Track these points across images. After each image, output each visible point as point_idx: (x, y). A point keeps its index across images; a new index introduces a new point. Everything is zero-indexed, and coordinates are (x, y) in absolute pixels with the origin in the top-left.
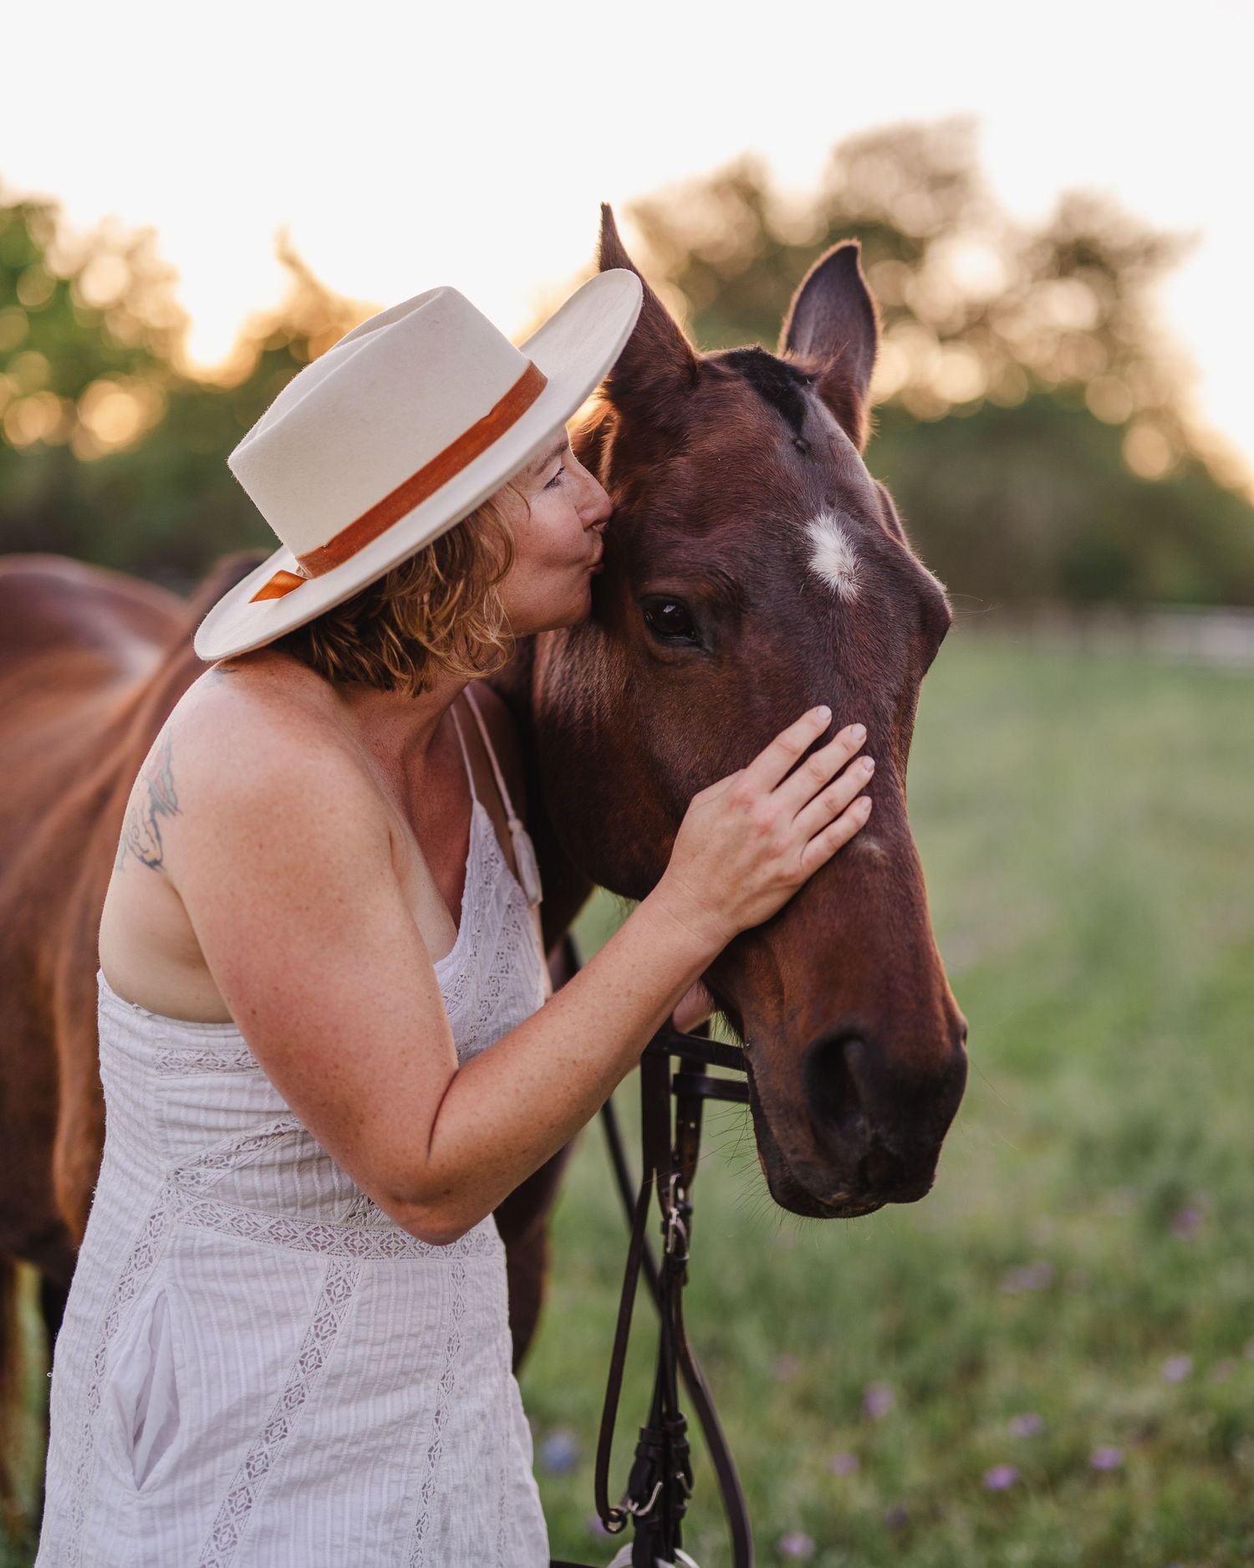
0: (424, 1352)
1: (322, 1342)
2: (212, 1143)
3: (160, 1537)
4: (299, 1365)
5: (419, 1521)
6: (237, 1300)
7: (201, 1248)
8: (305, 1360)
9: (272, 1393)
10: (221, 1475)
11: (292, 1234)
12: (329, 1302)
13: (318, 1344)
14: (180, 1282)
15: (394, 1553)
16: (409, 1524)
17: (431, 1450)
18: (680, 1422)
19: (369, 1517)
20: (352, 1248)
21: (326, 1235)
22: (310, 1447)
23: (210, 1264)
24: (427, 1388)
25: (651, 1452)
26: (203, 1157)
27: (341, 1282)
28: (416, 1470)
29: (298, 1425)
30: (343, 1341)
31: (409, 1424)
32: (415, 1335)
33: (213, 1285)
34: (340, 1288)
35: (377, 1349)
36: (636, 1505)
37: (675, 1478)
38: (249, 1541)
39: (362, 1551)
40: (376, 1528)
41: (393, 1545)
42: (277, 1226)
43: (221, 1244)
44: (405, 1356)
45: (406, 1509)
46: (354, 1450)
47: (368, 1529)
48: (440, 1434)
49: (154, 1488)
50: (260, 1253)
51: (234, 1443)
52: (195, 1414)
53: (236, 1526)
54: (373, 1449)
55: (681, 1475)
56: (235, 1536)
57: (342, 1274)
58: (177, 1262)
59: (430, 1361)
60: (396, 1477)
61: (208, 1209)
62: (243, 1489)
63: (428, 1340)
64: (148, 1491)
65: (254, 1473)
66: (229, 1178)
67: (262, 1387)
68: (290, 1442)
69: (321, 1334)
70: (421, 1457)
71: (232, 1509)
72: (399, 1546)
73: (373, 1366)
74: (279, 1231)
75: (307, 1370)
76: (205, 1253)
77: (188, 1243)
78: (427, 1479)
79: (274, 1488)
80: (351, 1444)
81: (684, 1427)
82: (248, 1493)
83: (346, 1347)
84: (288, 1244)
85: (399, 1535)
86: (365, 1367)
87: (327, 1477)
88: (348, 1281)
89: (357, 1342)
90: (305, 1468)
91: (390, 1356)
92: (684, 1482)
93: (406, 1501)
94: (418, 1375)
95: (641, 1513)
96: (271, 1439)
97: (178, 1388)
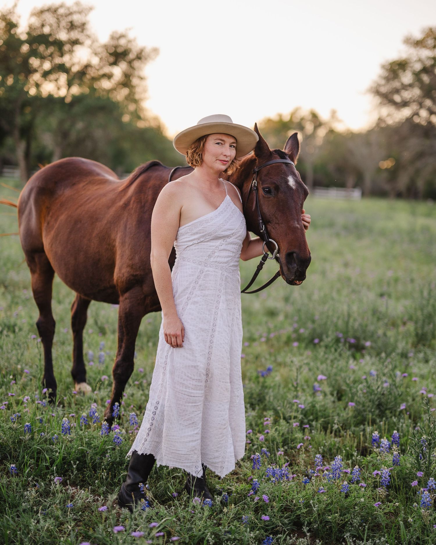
29: (195, 292)
34: (202, 272)
51: (185, 295)
69: (198, 278)
75: (196, 284)
79: (192, 302)
83: (202, 281)
90: (196, 300)
96: (191, 295)
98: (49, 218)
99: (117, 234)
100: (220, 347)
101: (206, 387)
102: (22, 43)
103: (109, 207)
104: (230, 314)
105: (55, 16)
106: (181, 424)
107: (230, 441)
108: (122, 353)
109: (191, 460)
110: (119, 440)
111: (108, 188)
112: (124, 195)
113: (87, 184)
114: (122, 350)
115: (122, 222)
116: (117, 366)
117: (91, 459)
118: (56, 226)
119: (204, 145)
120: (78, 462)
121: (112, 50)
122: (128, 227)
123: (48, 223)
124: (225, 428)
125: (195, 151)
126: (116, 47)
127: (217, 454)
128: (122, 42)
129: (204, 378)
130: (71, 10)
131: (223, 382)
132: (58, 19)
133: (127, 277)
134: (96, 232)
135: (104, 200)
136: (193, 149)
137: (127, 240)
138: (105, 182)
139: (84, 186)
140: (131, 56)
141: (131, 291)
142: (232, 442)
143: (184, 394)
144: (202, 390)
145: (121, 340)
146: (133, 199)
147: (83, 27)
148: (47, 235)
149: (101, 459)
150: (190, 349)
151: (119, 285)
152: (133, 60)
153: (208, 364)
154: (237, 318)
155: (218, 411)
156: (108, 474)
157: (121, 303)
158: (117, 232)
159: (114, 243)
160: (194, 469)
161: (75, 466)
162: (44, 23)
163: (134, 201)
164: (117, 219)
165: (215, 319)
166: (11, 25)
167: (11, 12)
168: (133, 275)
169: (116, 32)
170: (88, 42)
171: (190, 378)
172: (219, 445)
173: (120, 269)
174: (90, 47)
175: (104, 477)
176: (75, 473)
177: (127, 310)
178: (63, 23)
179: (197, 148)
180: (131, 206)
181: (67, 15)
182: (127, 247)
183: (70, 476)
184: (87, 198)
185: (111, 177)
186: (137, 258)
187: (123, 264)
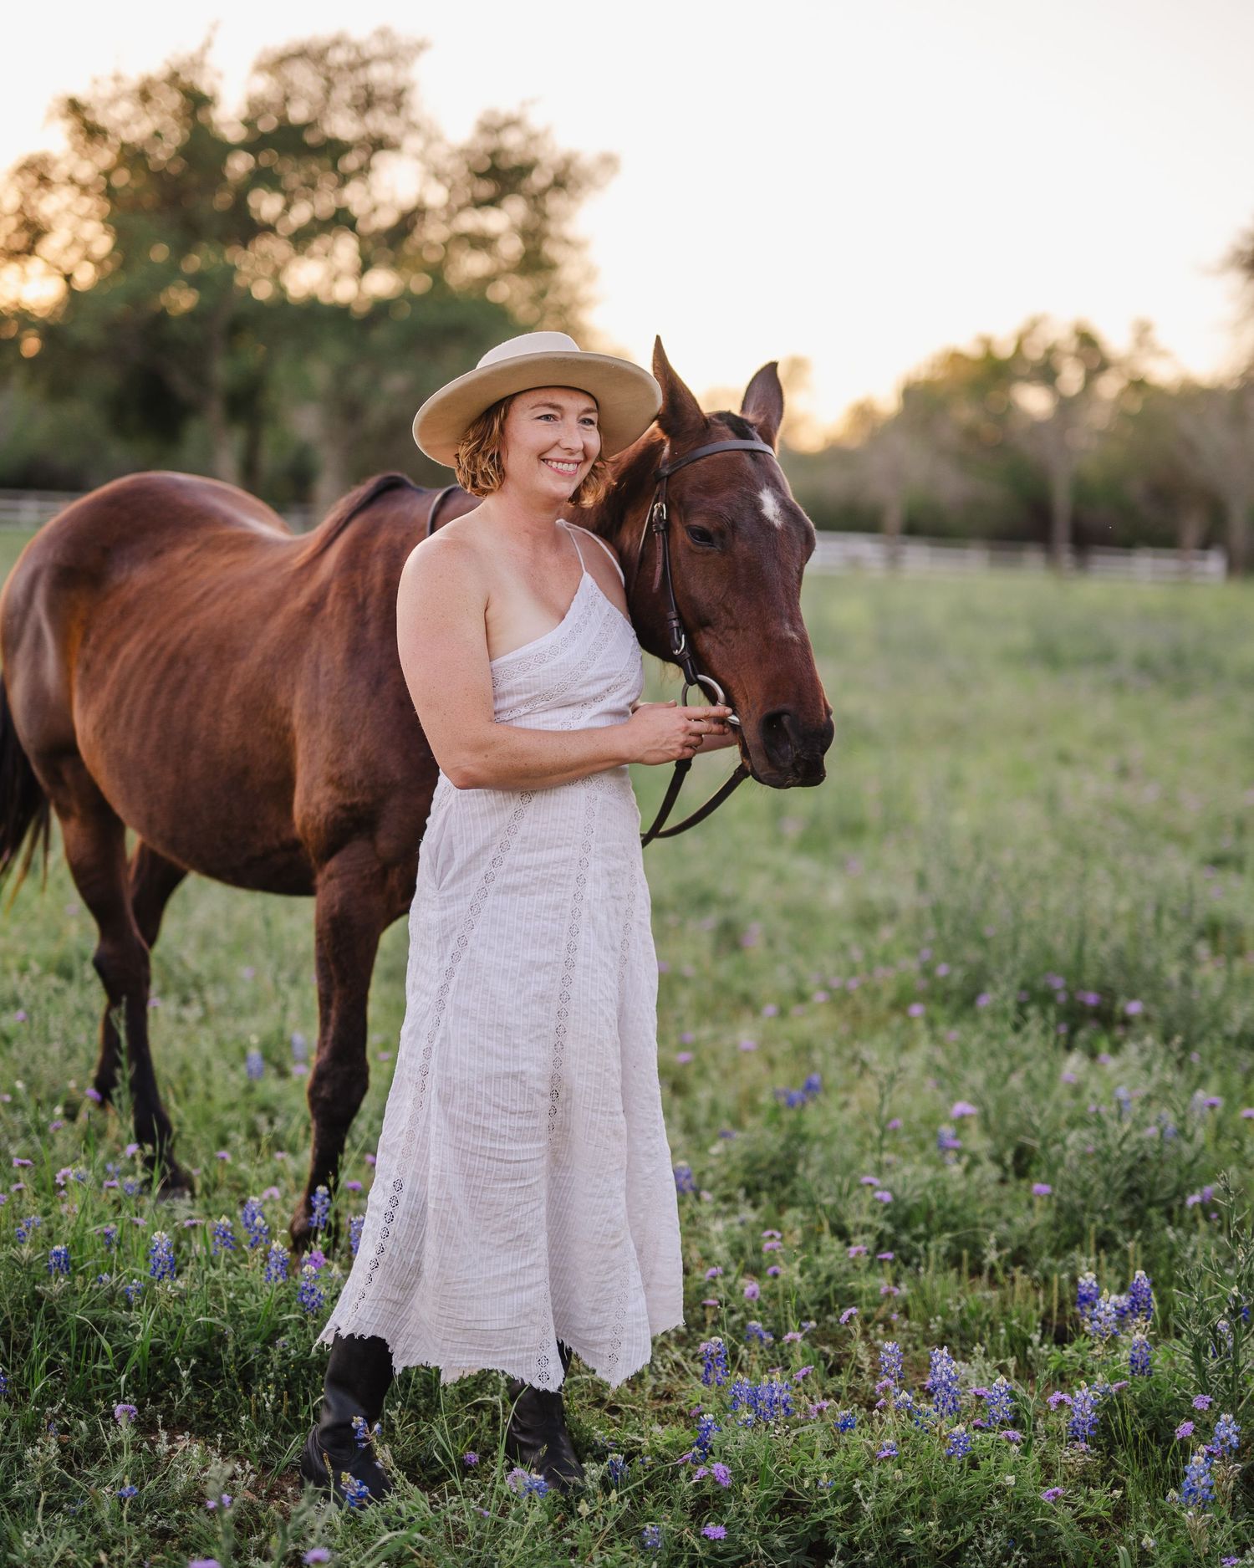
3: (448, 910)
4: (507, 832)
5: (573, 911)
8: (510, 830)
9: (494, 844)
10: (473, 883)
12: (521, 804)
13: (516, 823)
15: (560, 924)
16: (567, 912)
17: (578, 878)
19: (546, 906)
22: (514, 870)
24: (574, 848)
28: (570, 887)
29: (508, 859)
30: (527, 821)
31: (564, 865)
35: (545, 826)
38: (486, 911)
39: (542, 922)
40: (549, 911)
41: (560, 920)
44: (559, 830)
45: (566, 904)
46: (537, 873)
47: (545, 912)
48: (583, 871)
49: (444, 889)
51: (479, 868)
53: (480, 905)
54: (547, 874)
56: (480, 909)
59: (574, 835)
60: (560, 889)
62: (483, 888)
63: (572, 824)
65: (488, 881)
67: (489, 842)
69: (517, 818)
70: (573, 881)
71: (478, 897)
72: (563, 921)
75: (511, 834)
78: (576, 892)
79: (498, 888)
82: (486, 890)
83: (529, 824)
85: (562, 916)
89: (534, 822)
90: (512, 880)
91: (551, 830)
93: (565, 901)
94: (568, 842)
96: (496, 866)
97: (453, 845)
98: (88, 652)
99: (294, 693)
100: (592, 1012)
101: (551, 1128)
102: (227, 149)
103: (266, 617)
104: (617, 912)
105: (322, 69)
106: (483, 1243)
107: (636, 1280)
108: (329, 1038)
109: (522, 1343)
110: (313, 1298)
111: (266, 559)
112: (309, 578)
113: (197, 551)
114: (331, 1030)
115: (306, 656)
116: (320, 1077)
117: (238, 1352)
118: (113, 674)
119: (502, 429)
120: (193, 1361)
121: (486, 164)
122: (323, 669)
123: (87, 668)
124: (615, 1246)
125: (477, 449)
126: (494, 155)
127: (595, 1320)
128: (512, 140)
129: (544, 1103)
130: (367, 55)
131: (603, 1113)
132: (328, 80)
133: (328, 815)
134: (233, 690)
135: (252, 596)
136: (471, 442)
137: (322, 705)
138: (250, 542)
139: (188, 558)
140: (539, 179)
141: (343, 853)
142: (639, 1283)
143: (489, 1158)
144: (539, 1139)
145: (325, 1001)
146: (334, 587)
147: (398, 100)
148: (85, 703)
149: (266, 1352)
150: (498, 1025)
151: (310, 838)
152: (544, 192)
153: (558, 1063)
154: (640, 923)
155: (592, 1195)
156: (279, 1397)
157: (320, 892)
158: (293, 685)
159: (287, 720)
160: (535, 1368)
161: (184, 1373)
162: (288, 91)
163: (337, 594)
164: (292, 648)
165: (573, 932)
166: (196, 102)
167: (197, 63)
168: (343, 807)
169: (493, 113)
170: (413, 143)
171: (504, 1109)
172: (600, 1295)
173: (308, 794)
174: (421, 157)
175: (268, 1405)
176: (185, 1394)
177: (337, 908)
178: (344, 92)
179: (484, 439)
180: (329, 609)
181: (352, 67)
182: (322, 728)
183: (170, 1401)
184: (201, 591)
185: (265, 525)
186: (352, 755)
187: (314, 778)
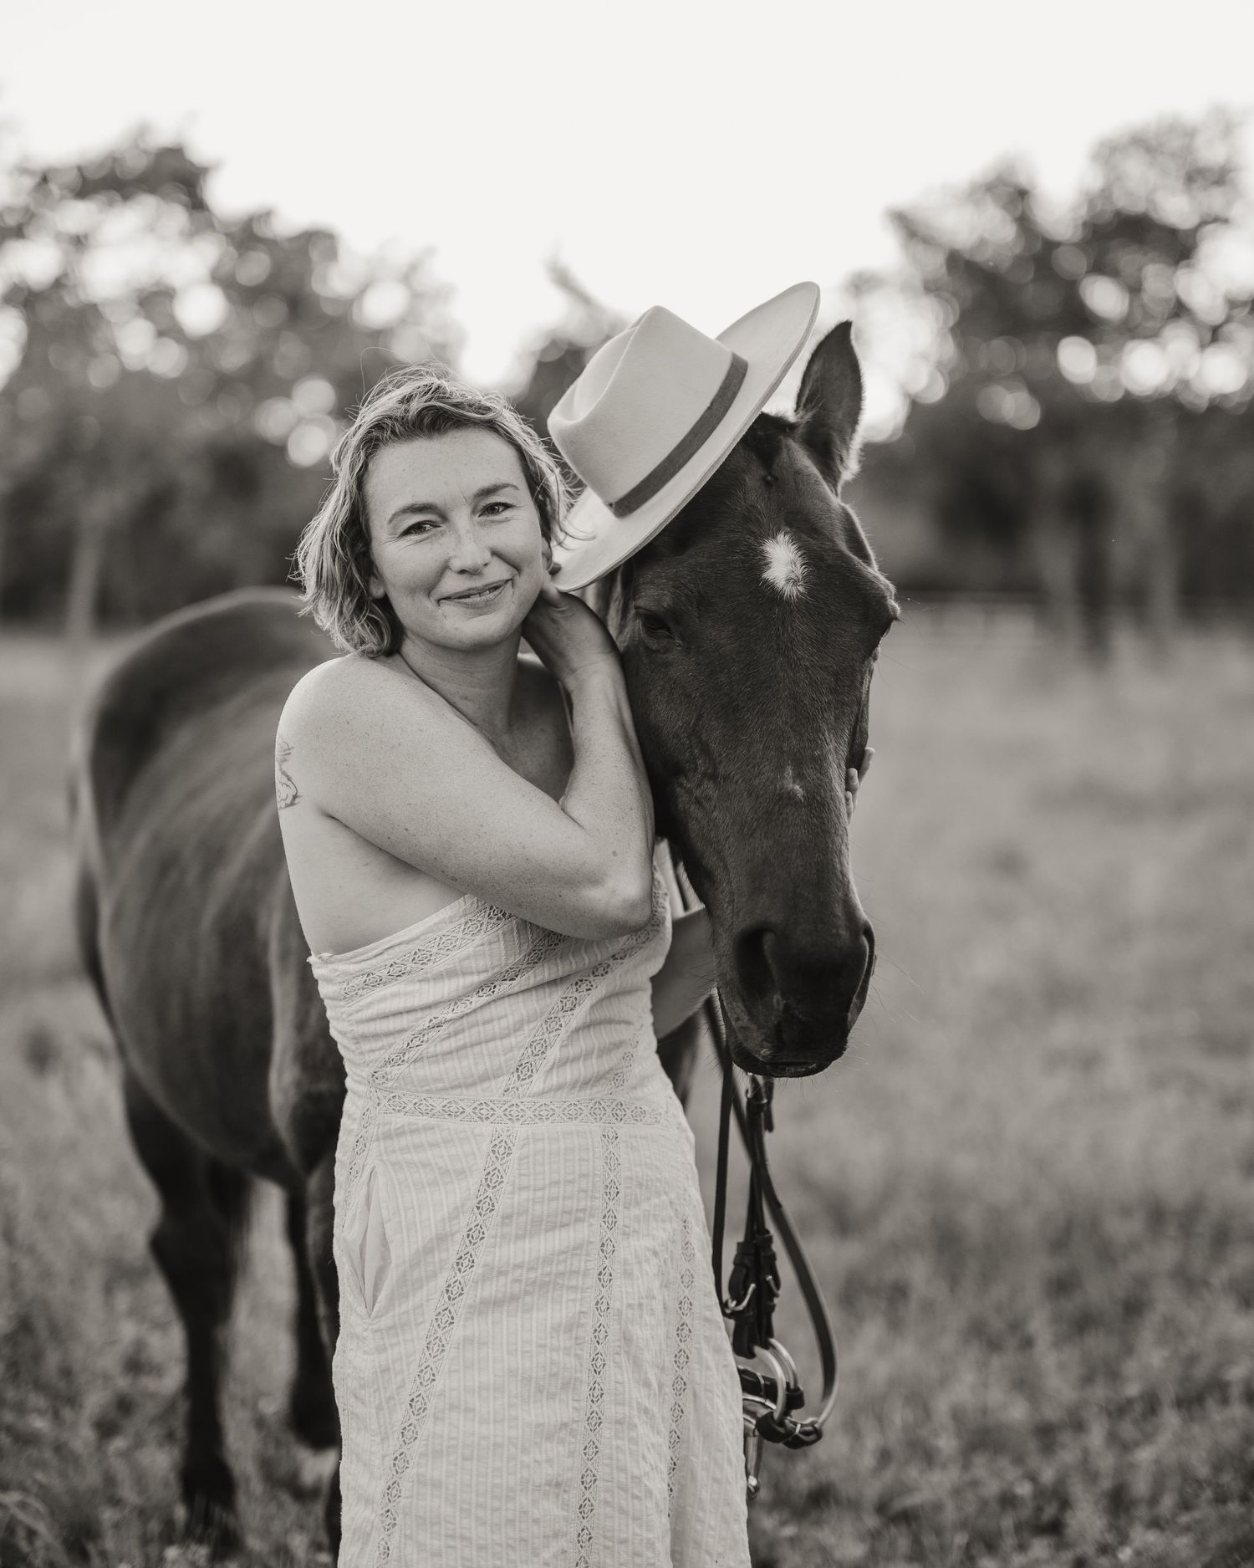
0: (582, 1195)
1: (493, 1191)
2: (390, 1046)
3: (389, 1351)
4: (476, 1209)
5: (596, 1330)
6: (426, 1165)
7: (396, 1130)
8: (481, 1205)
9: (457, 1232)
10: (428, 1301)
11: (461, 1110)
12: (494, 1159)
13: (490, 1192)
14: (385, 1158)
15: (576, 1356)
16: (587, 1333)
17: (600, 1274)
18: (767, 1236)
19: (552, 1328)
20: (510, 1117)
21: (489, 1109)
22: (495, 1274)
23: (403, 1141)
24: (591, 1225)
25: (747, 1261)
26: (387, 1058)
27: (503, 1144)
28: (589, 1290)
29: (482, 1255)
30: (509, 1188)
31: (577, 1254)
32: (571, 1182)
33: (408, 1156)
34: (502, 1148)
35: (539, 1194)
36: (735, 1303)
37: (765, 1279)
38: (455, 1348)
39: (548, 1355)
40: (558, 1336)
41: (575, 1349)
42: (449, 1105)
43: (409, 1124)
44: (564, 1198)
45: (583, 1321)
46: (532, 1275)
47: (552, 1337)
48: (607, 1261)
49: (379, 1315)
50: (439, 1127)
51: (435, 1275)
52: (400, 1252)
53: (443, 1338)
54: (549, 1274)
55: (770, 1278)
56: (443, 1346)
57: (504, 1137)
58: (382, 1143)
59: (589, 1204)
60: (572, 1296)
61: (397, 1099)
62: (446, 1309)
63: (583, 1185)
64: (376, 1317)
65: (452, 1296)
66: (407, 1071)
67: (448, 1229)
68: (478, 1270)
69: (492, 1185)
70: (592, 1280)
71: (439, 1325)
72: (581, 1350)
73: (538, 1207)
74: (451, 1109)
75: (483, 1213)
76: (401, 1132)
77: (387, 1127)
78: (599, 1298)
79: (470, 1307)
80: (529, 1270)
81: (770, 1240)
82: (450, 1313)
83: (513, 1193)
84: (459, 1118)
85: (578, 1342)
86: (530, 1208)
87: (514, 1298)
88: (509, 1143)
89: (521, 1189)
90: (493, 1291)
91: (551, 1199)
92: (772, 1284)
93: (582, 1315)
94: (581, 1215)
95: (741, 1308)
96: (463, 1269)
97: (387, 1237)
